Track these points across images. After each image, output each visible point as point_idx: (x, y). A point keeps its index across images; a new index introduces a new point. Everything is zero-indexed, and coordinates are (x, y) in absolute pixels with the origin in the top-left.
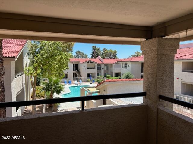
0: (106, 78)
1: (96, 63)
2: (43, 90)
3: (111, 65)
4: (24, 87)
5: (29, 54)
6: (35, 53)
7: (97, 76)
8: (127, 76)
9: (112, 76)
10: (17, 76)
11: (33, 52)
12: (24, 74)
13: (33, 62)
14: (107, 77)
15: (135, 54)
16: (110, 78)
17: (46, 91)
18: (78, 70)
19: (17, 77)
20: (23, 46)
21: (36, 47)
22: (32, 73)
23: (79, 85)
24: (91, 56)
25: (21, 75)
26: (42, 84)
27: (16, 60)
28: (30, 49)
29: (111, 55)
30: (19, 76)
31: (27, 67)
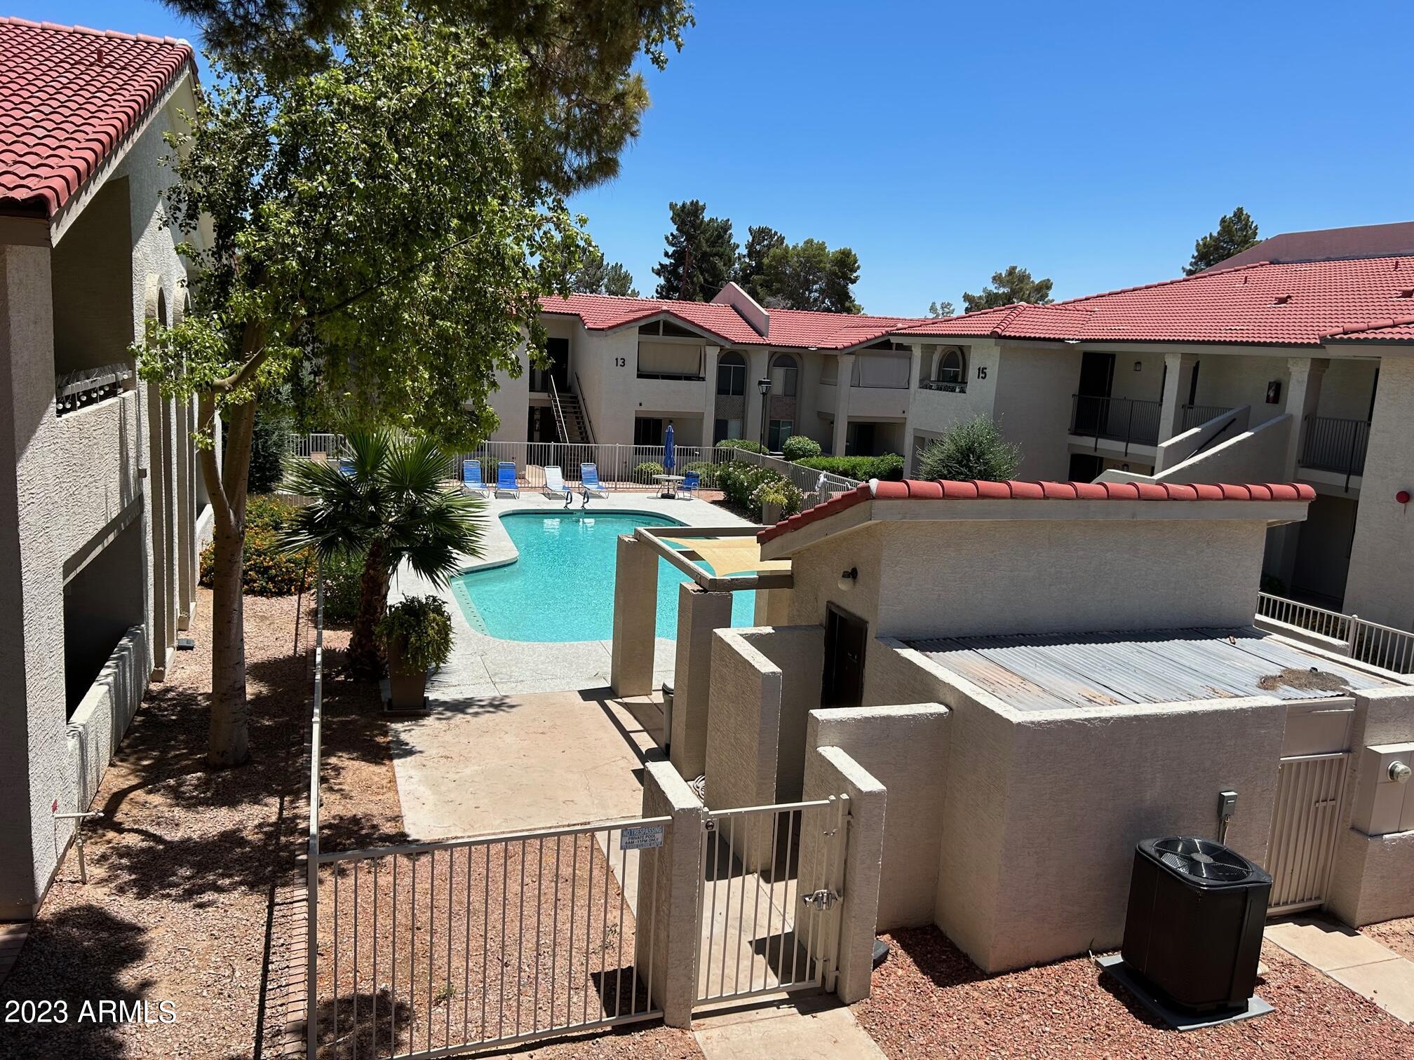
0: (778, 457)
1: (715, 338)
2: (304, 537)
3: (828, 357)
4: (140, 498)
5: (184, 206)
6: (241, 203)
7: (716, 440)
8: (970, 450)
9: (828, 450)
10: (73, 399)
11: (220, 186)
12: (143, 385)
13: (224, 280)
14: (791, 455)
15: (992, 288)
16: (814, 460)
17: (328, 545)
18: (564, 387)
19: (69, 403)
20: (134, 121)
21: (252, 141)
22: (217, 381)
23: (577, 503)
24: (662, 281)
25: (112, 391)
26: (290, 478)
27: (57, 235)
28: (194, 159)
29: (807, 285)
30: (90, 401)
31: (163, 320)
